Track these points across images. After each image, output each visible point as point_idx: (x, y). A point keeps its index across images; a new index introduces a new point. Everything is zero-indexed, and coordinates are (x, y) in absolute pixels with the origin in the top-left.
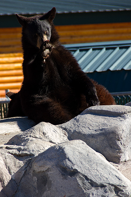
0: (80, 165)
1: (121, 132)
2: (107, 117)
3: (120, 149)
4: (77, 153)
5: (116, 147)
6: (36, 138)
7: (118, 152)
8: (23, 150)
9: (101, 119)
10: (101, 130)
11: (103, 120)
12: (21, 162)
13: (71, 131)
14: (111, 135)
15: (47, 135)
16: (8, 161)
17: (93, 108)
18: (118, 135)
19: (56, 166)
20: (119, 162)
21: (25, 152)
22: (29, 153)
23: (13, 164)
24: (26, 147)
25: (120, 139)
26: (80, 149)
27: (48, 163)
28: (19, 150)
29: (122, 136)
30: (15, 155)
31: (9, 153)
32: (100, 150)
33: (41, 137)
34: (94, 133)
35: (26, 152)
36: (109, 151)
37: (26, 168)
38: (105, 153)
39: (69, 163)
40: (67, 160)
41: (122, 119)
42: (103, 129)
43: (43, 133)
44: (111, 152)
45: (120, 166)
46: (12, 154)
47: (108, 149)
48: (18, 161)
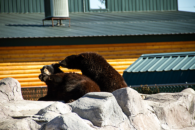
0: (72, 128)
1: (103, 108)
2: (97, 99)
3: (101, 118)
4: (71, 121)
5: (99, 117)
6: (52, 111)
7: (100, 120)
8: (42, 118)
9: (93, 100)
10: (91, 107)
11: (94, 101)
12: (40, 125)
13: (74, 107)
14: (97, 110)
15: (58, 110)
16: (32, 125)
17: (89, 94)
18: (101, 110)
19: (58, 128)
20: (101, 126)
21: (42, 120)
22: (45, 120)
23: (35, 127)
24: (43, 117)
25: (102, 113)
26: (73, 118)
27: (53, 126)
28: (39, 118)
29: (103, 111)
30: (37, 121)
31: (33, 120)
32: (90, 119)
33: (55, 110)
34: (87, 108)
35: (43, 120)
36: (95, 120)
37: (42, 129)
38: (93, 121)
39: (65, 127)
40: (64, 124)
41: (105, 100)
42: (92, 106)
43: (56, 108)
44: (96, 120)
45: (102, 128)
46: (35, 120)
47: (94, 118)
48: (38, 125)
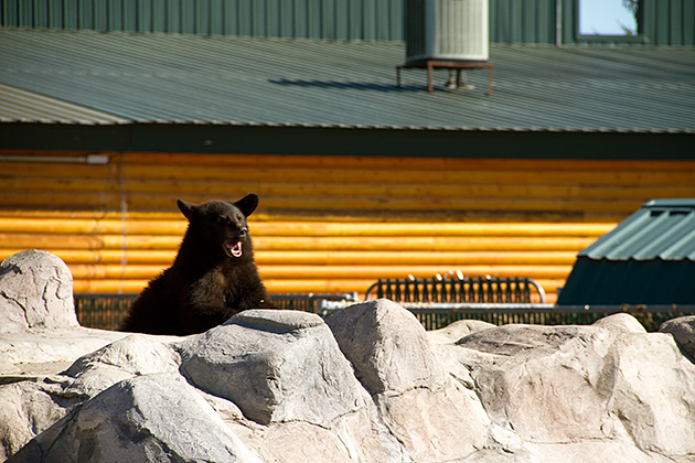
0: (159, 422)
1: (279, 364)
2: (267, 333)
3: (273, 397)
4: (158, 398)
5: (265, 392)
6: (110, 364)
7: (267, 403)
8: (71, 387)
9: (253, 336)
10: (243, 357)
11: (257, 337)
12: (63, 410)
13: (188, 355)
14: (258, 369)
15: (133, 361)
16: (36, 406)
17: (247, 313)
18: (271, 369)
19: (113, 420)
20: (269, 422)
21: (73, 390)
22: (80, 393)
23: (45, 412)
24: (78, 381)
25: (276, 377)
26: (166, 390)
27: (100, 413)
28: (64, 385)
29: (281, 372)
30: (54, 395)
31: (43, 390)
32: (235, 396)
33: (121, 362)
34: (229, 361)
35: (76, 391)
36: (251, 400)
37: (68, 421)
38: (243, 402)
39: (135, 417)
40: (133, 410)
41: (292, 338)
42: (247, 355)
43: (127, 356)
44: (254, 402)
45: (272, 427)
46: (48, 392)
47: (249, 395)
48: (56, 407)
